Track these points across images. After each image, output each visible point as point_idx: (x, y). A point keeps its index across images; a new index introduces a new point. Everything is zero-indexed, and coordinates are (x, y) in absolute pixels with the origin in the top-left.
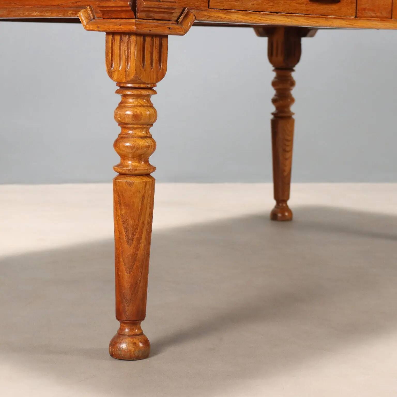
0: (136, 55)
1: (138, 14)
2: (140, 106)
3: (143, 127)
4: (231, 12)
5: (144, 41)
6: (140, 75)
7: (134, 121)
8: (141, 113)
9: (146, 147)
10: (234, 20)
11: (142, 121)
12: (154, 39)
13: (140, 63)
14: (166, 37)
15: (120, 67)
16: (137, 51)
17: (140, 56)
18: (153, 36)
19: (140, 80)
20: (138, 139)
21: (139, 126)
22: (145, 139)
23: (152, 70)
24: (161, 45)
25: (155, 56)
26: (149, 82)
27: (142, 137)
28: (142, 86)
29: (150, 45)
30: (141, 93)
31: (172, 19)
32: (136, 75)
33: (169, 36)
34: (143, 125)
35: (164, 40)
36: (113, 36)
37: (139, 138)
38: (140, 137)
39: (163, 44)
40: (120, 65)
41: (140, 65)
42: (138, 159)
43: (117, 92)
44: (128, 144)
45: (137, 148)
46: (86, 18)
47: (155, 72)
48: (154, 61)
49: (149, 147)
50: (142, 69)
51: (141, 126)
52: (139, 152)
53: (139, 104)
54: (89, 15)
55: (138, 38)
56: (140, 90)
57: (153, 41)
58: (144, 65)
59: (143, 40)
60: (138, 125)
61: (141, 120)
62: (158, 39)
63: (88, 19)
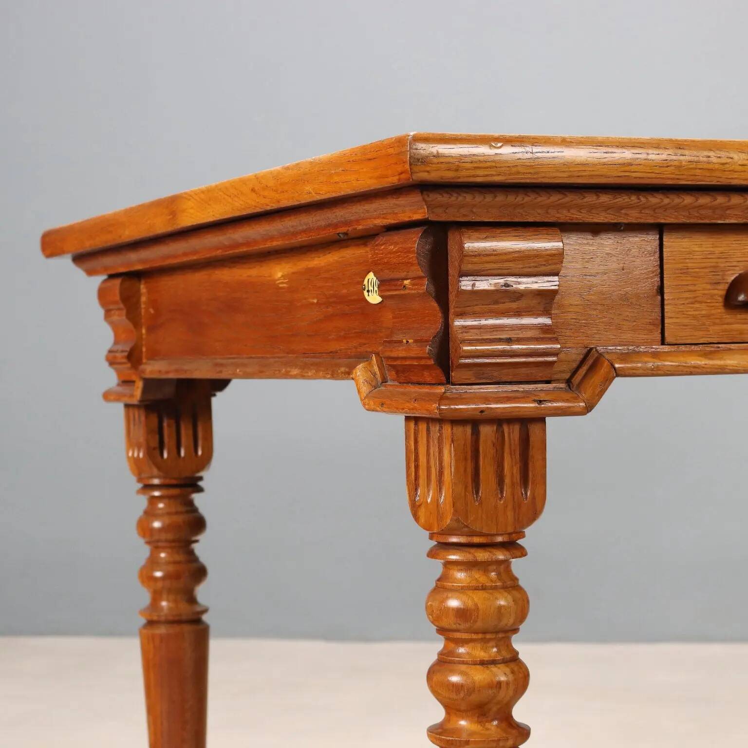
0: (453, 470)
1: (453, 374)
2: (476, 589)
3: (485, 638)
4: (730, 349)
5: (476, 434)
6: (467, 517)
7: (460, 624)
8: (476, 605)
9: (492, 688)
10: (731, 368)
11: (479, 625)
12: (506, 428)
13: (466, 487)
14: (542, 420)
15: (429, 495)
16: (456, 461)
17: (465, 470)
18: (500, 421)
19: (467, 527)
20: (473, 666)
21: (474, 636)
22: (489, 666)
23: (502, 502)
24: (525, 442)
25: (511, 467)
26: (495, 531)
27: (483, 663)
28: (476, 540)
29: (492, 442)
30: (475, 557)
31: (556, 377)
32: (455, 518)
33: (548, 419)
34: (484, 633)
35: (534, 429)
36: (416, 424)
37: (475, 663)
38: (478, 662)
39: (531, 439)
40: (429, 491)
41: (466, 491)
42: (477, 715)
43: (432, 554)
44: (455, 679)
45: (468, 690)
46: (367, 381)
47: (510, 507)
48: (507, 480)
49: (500, 687)
50: (473, 501)
51: (480, 636)
52: (475, 698)
53: (474, 584)
54: (374, 374)
55: (459, 430)
56: (472, 550)
57: (503, 432)
58: (477, 493)
59: (472, 434)
60: (471, 633)
61: (475, 621)
62: (517, 428)
63: (371, 385)
